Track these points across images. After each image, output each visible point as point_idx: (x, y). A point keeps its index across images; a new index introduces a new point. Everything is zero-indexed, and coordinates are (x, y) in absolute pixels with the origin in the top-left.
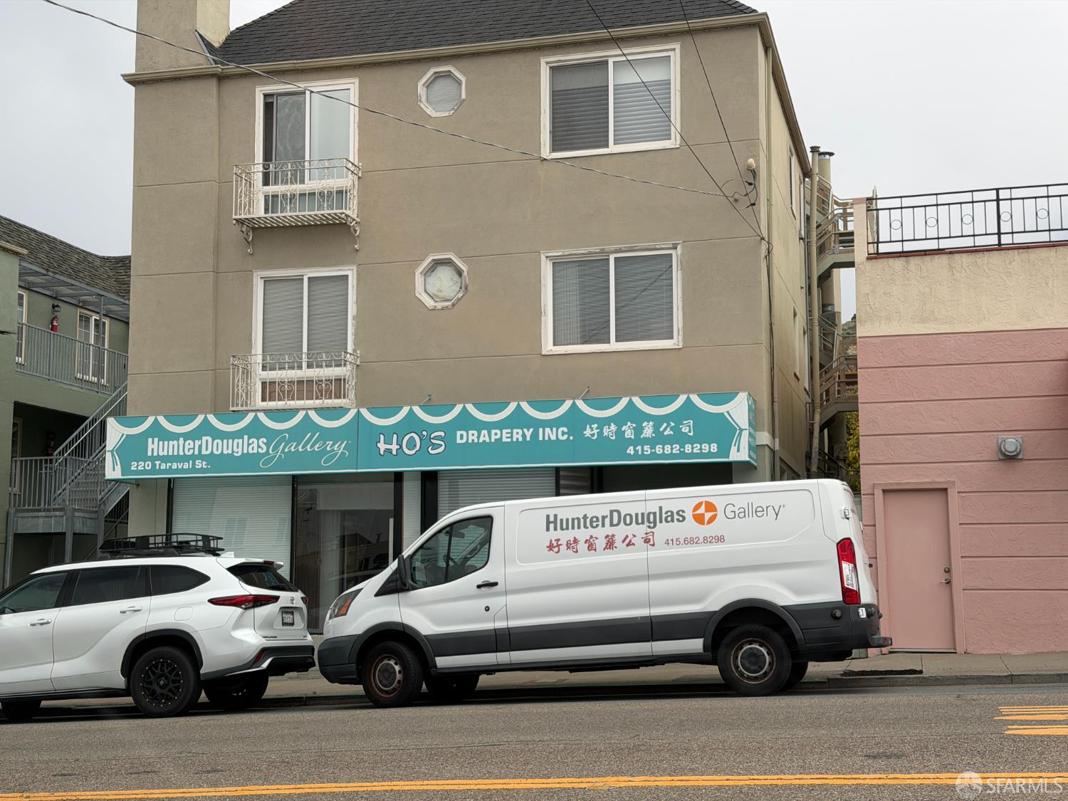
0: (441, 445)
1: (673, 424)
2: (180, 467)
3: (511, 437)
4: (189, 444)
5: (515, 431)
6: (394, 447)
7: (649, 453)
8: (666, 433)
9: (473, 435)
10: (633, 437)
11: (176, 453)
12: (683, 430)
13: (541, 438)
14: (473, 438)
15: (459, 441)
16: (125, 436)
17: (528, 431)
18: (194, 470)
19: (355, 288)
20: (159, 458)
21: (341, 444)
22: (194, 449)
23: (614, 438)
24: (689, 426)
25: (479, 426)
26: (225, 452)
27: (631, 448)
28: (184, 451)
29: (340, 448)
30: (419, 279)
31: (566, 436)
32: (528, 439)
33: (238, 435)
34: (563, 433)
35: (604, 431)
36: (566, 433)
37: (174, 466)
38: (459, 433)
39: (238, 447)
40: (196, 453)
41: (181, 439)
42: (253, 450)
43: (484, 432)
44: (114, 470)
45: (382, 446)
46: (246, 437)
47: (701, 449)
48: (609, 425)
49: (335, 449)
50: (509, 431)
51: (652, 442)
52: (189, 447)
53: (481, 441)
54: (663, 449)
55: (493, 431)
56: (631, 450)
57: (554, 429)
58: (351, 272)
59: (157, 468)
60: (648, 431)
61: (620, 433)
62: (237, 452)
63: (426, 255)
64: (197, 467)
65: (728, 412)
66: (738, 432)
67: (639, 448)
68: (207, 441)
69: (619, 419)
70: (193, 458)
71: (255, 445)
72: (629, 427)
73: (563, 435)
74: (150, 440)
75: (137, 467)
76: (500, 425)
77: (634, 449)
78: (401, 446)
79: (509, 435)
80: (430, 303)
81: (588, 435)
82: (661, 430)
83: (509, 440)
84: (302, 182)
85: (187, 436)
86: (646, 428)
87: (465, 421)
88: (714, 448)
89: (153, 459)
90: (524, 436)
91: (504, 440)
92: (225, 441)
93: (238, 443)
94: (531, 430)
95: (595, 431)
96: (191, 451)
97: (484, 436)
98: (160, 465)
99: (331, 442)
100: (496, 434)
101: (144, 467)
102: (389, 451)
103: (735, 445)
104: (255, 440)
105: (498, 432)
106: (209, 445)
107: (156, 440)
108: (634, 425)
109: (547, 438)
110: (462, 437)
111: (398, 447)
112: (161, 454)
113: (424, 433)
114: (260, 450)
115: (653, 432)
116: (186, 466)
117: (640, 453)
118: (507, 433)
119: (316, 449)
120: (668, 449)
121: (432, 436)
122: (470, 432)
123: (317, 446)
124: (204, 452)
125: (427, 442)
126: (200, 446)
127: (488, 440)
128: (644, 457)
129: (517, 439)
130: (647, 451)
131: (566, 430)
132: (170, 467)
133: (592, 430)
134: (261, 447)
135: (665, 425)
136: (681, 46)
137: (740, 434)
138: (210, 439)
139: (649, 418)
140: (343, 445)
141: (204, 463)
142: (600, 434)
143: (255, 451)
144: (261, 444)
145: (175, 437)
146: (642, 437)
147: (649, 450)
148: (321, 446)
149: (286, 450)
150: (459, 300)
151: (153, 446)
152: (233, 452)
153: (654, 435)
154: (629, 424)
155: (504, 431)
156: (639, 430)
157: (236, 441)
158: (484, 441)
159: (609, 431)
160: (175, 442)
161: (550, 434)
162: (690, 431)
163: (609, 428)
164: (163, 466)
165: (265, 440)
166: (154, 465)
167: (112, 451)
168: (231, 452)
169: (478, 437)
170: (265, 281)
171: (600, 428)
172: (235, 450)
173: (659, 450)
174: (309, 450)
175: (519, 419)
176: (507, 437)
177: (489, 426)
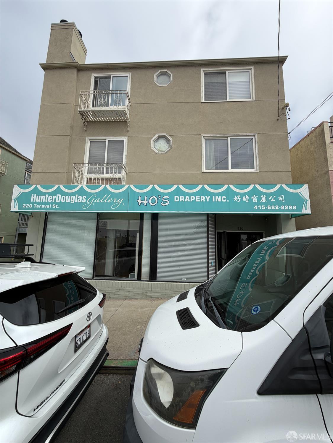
0: (168, 202)
1: (275, 197)
2: (45, 207)
3: (200, 200)
4: (50, 197)
5: (202, 197)
6: (145, 202)
7: (265, 208)
8: (272, 200)
9: (182, 198)
10: (256, 201)
11: (44, 201)
12: (280, 199)
13: (214, 201)
14: (182, 199)
15: (175, 200)
16: (21, 193)
17: (208, 197)
18: (52, 209)
19: (127, 145)
20: (36, 203)
21: (120, 200)
22: (52, 199)
23: (248, 202)
24: (283, 198)
25: (185, 194)
26: (67, 201)
27: (256, 206)
28: (48, 200)
29: (120, 201)
30: (152, 143)
31: (225, 200)
32: (208, 201)
33: (73, 194)
34: (224, 199)
35: (243, 198)
36: (225, 199)
37: (43, 207)
38: (175, 197)
39: (73, 200)
40: (53, 201)
41: (47, 195)
42: (80, 201)
43: (187, 197)
44: (15, 207)
45: (140, 202)
46: (77, 195)
47: (289, 208)
48: (246, 196)
49: (118, 202)
50: (199, 197)
51: (266, 204)
52: (50, 199)
53: (186, 201)
54: (271, 207)
55: (191, 197)
56: (256, 207)
57: (220, 197)
58: (125, 139)
59: (35, 207)
60: (264, 199)
61: (250, 200)
62: (72, 202)
63: (156, 134)
64: (53, 207)
65: (300, 192)
66: (305, 201)
67: (260, 206)
68: (59, 196)
69: (250, 194)
70: (52, 203)
71: (81, 199)
72: (255, 197)
73: (224, 200)
74: (33, 195)
75: (26, 206)
76: (195, 194)
77: (258, 207)
78: (149, 202)
79: (199, 199)
80: (157, 152)
81: (236, 200)
82: (270, 199)
83: (199, 201)
84: (108, 106)
85: (49, 194)
86: (263, 198)
87: (178, 192)
88: (295, 207)
89: (33, 203)
90: (206, 199)
91: (197, 201)
92: (67, 197)
93: (73, 198)
94: (209, 197)
95: (239, 199)
96: (51, 200)
97: (187, 199)
98: (36, 206)
99: (116, 199)
100: (193, 198)
101: (29, 206)
102: (143, 204)
103: (304, 207)
104: (81, 197)
105: (194, 197)
106: (60, 198)
107: (35, 195)
108: (257, 197)
109: (216, 201)
110: (177, 199)
111: (147, 202)
112: (37, 201)
113: (160, 196)
114: (83, 201)
115: (266, 200)
116: (48, 207)
117: (260, 208)
118: (198, 198)
119: (109, 202)
120: (273, 207)
121: (163, 198)
122: (181, 197)
123: (109, 200)
124: (57, 201)
125: (161, 200)
126: (55, 199)
127: (189, 201)
128: (262, 210)
129: (203, 200)
130: (264, 208)
131: (225, 197)
132: (41, 207)
133: (238, 198)
134: (83, 200)
135: (271, 197)
136: (254, 68)
137: (306, 202)
138: (60, 195)
139: (264, 194)
140: (122, 200)
141: (57, 206)
142: (241, 199)
143: (81, 201)
144: (84, 199)
145: (45, 194)
146: (261, 202)
147: (264, 207)
148: (112, 200)
149: (95, 202)
150: (168, 151)
151: (34, 198)
152: (70, 201)
153: (266, 201)
154: (255, 196)
155: (197, 197)
156: (259, 199)
157: (72, 197)
158: (188, 201)
159: (246, 198)
160: (44, 196)
161: (218, 199)
162: (283, 200)
163: (245, 197)
164: (38, 207)
165: (85, 197)
166: (33, 206)
167: (15, 199)
168: (69, 201)
169: (185, 199)
170: (91, 141)
171: (241, 197)
172: (71, 200)
173: (269, 207)
174: (106, 202)
175: (203, 192)
176: (198, 200)
177: (190, 195)
